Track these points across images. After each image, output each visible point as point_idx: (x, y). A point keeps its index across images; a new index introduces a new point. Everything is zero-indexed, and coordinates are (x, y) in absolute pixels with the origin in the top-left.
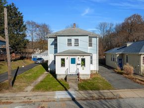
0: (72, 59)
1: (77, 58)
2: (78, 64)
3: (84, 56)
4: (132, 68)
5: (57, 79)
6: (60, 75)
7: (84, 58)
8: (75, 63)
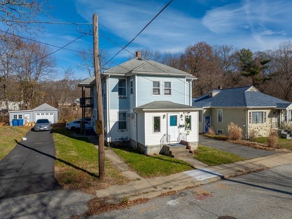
0: (171, 117)
1: (178, 115)
2: (180, 126)
3: (189, 112)
4: (240, 129)
5: (147, 155)
6: (152, 147)
7: (189, 114)
8: (176, 125)
